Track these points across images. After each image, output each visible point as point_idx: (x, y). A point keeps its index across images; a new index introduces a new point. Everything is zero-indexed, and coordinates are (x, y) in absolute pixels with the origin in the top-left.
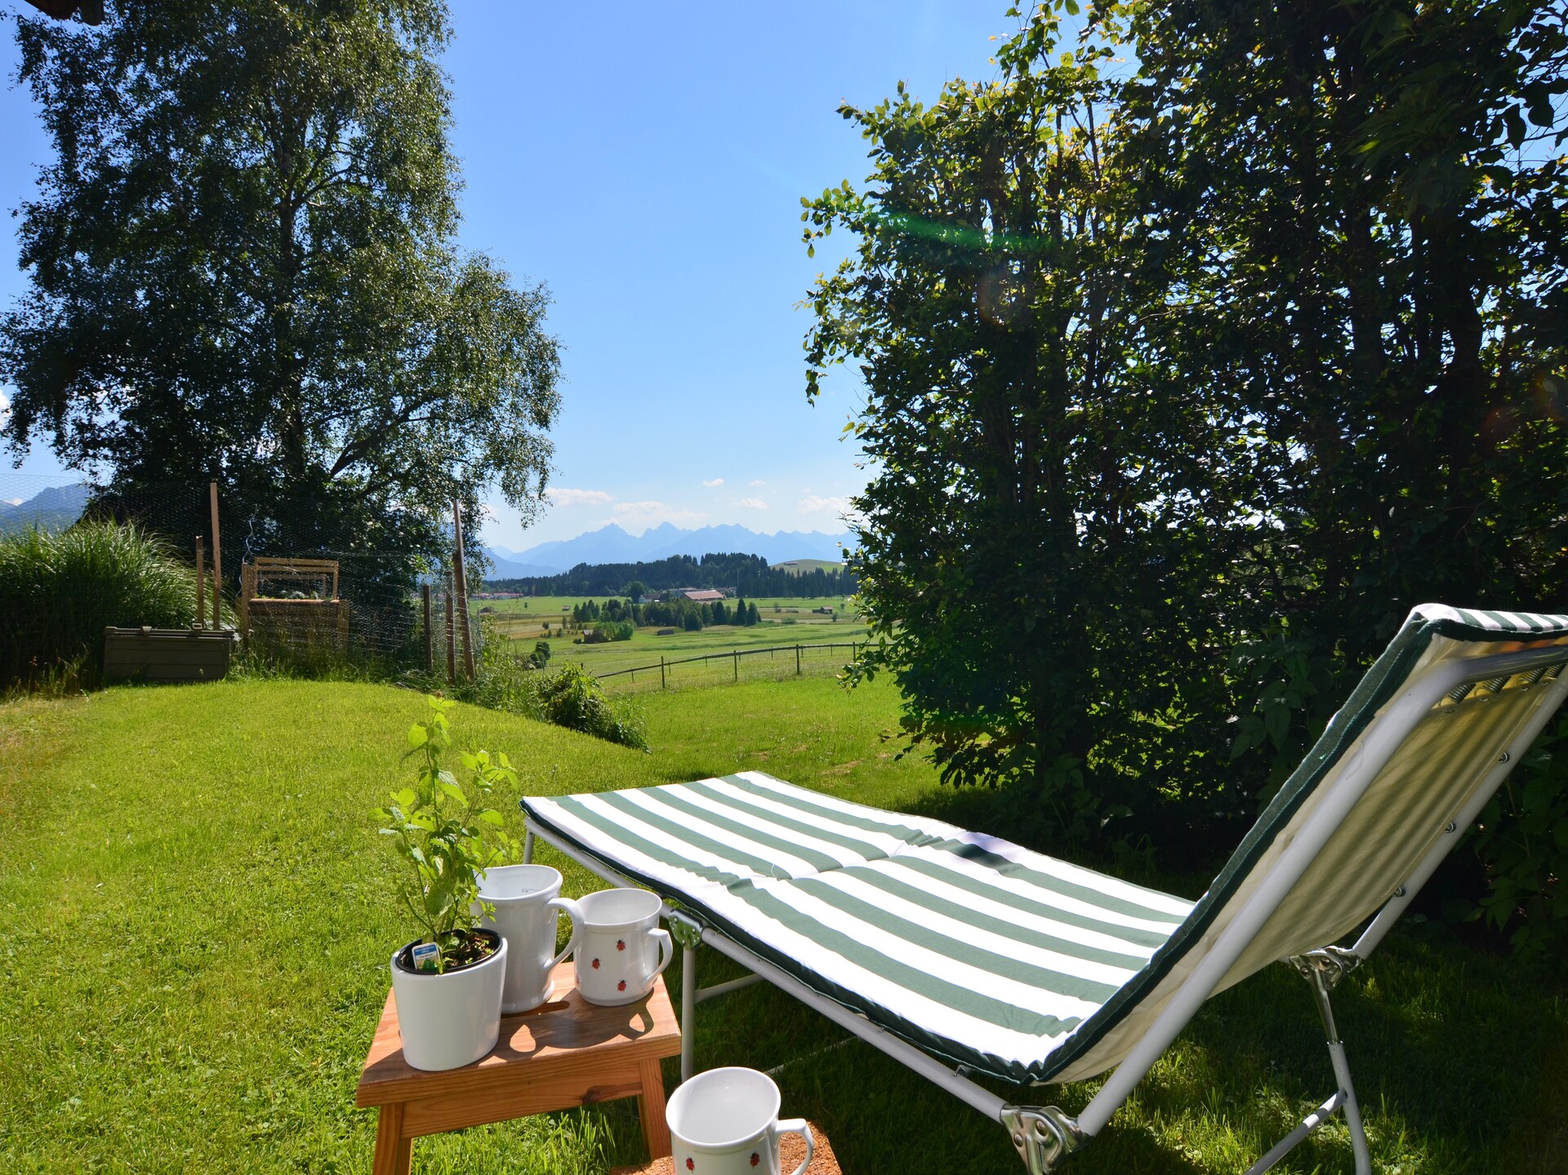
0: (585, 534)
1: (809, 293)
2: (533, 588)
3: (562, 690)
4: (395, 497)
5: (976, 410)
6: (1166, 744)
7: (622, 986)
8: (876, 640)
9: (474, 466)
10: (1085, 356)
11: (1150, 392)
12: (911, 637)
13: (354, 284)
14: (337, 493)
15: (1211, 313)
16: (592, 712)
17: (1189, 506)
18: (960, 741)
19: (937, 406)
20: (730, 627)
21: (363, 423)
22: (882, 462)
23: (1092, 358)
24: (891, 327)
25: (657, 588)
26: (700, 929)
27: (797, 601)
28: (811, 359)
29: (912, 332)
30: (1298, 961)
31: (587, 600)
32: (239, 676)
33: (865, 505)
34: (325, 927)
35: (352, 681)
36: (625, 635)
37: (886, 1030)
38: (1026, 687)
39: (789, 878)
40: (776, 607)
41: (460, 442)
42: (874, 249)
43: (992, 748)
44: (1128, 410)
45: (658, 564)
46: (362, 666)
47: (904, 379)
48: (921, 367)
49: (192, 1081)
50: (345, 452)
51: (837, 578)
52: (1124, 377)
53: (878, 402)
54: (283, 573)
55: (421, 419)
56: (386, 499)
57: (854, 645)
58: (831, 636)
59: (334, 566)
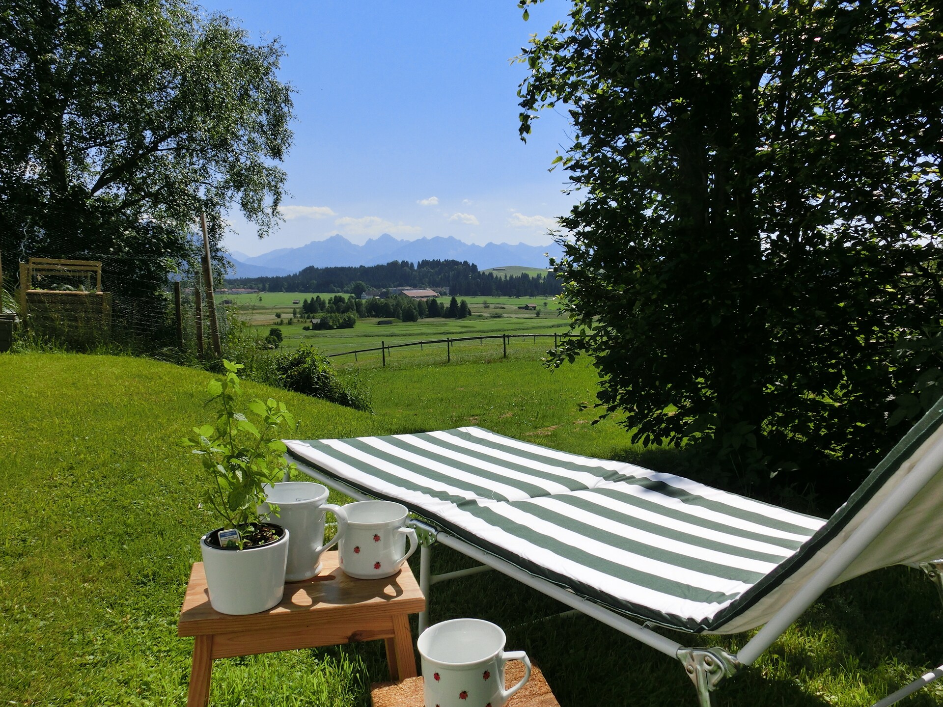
0: (313, 243)
1: (524, 50)
2: (267, 286)
3: (297, 365)
4: (146, 212)
5: (674, 147)
6: (831, 417)
7: (377, 565)
8: (577, 331)
9: (216, 187)
10: (776, 105)
11: (832, 137)
12: (610, 329)
13: (106, 38)
14: (97, 208)
15: (892, 72)
16: (324, 383)
17: (863, 230)
18: (650, 410)
19: (638, 144)
20: (443, 319)
21: (119, 151)
22: (586, 189)
23: (781, 107)
24: (598, 79)
25: (378, 287)
26: (435, 533)
27: (503, 299)
28: (524, 104)
29: (616, 83)
30: (926, 567)
31: (315, 296)
32: (20, 349)
33: (570, 224)
34: (121, 529)
35: (117, 355)
36: (349, 324)
37: (587, 599)
38: (710, 370)
39: (507, 501)
40: (485, 303)
41: (204, 168)
42: (584, 14)
43: (677, 418)
44: (811, 150)
45: (379, 268)
46: (125, 344)
47: (609, 121)
48: (625, 112)
49: (29, 628)
50: (104, 174)
51: (541, 281)
52: (811, 123)
53: (585, 141)
54: (52, 270)
55: (169, 149)
56: (140, 212)
57: (556, 335)
58: (534, 328)
59: (98, 266)
